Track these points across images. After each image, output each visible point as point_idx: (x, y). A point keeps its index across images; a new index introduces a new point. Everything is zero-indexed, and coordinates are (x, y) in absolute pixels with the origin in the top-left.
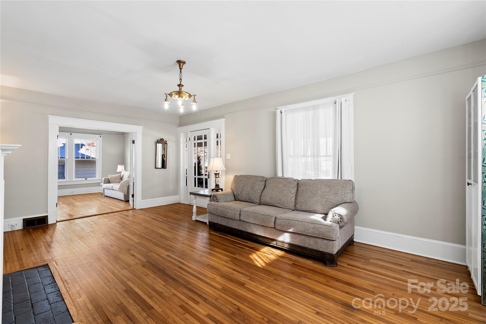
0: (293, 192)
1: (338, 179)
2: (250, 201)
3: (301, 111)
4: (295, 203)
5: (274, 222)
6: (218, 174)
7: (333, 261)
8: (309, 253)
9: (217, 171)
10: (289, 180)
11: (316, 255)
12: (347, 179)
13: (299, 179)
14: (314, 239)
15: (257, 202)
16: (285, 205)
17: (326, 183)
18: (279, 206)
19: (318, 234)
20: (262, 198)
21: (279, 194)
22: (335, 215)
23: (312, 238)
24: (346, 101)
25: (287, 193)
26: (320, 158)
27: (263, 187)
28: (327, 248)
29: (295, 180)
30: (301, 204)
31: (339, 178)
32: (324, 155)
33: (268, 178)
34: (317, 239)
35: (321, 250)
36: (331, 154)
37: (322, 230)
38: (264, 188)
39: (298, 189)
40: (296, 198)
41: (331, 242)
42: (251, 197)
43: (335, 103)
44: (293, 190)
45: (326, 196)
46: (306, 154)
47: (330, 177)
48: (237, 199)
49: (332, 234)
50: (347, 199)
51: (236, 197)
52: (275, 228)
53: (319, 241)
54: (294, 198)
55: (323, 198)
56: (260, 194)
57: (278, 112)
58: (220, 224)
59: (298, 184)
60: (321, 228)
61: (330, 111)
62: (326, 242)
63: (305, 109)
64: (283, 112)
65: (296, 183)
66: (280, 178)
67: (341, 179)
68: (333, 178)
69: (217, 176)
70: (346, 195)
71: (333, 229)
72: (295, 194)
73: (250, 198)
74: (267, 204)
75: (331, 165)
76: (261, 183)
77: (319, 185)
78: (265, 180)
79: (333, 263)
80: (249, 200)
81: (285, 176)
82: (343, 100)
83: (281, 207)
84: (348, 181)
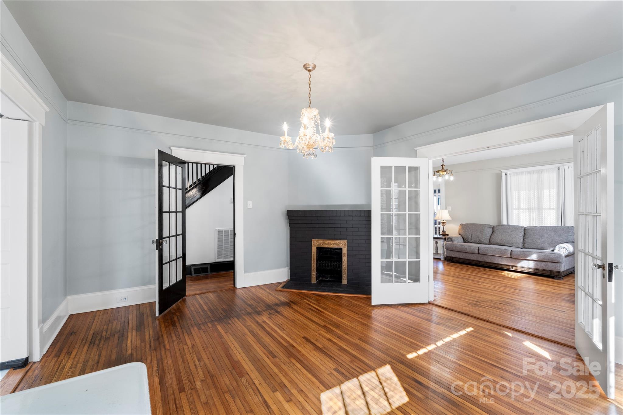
0: (521, 236)
1: (561, 226)
2: (480, 243)
3: (526, 174)
4: (523, 243)
5: (510, 253)
6: (445, 222)
7: (560, 276)
8: (540, 272)
9: (443, 220)
10: (516, 227)
11: (546, 273)
12: (570, 226)
13: (525, 226)
14: (545, 263)
15: (487, 244)
16: (515, 245)
17: (552, 228)
18: (509, 245)
19: (549, 259)
20: (491, 240)
21: (508, 236)
22: (561, 248)
23: (543, 262)
24: (568, 168)
25: (515, 236)
26: (544, 211)
27: (491, 232)
28: (556, 267)
29: (522, 227)
30: (529, 244)
31: (563, 225)
32: (548, 208)
33: (495, 226)
34: (547, 263)
35: (550, 269)
36: (555, 208)
37: (551, 257)
38: (493, 233)
39: (525, 233)
40: (524, 240)
41: (559, 264)
42: (481, 240)
43: (559, 169)
44: (520, 234)
45: (552, 238)
46: (531, 207)
47: (554, 224)
48: (467, 241)
49: (559, 259)
50: (570, 240)
51: (466, 240)
52: (511, 257)
53: (549, 264)
54: (522, 240)
55: (549, 239)
56: (489, 238)
57: (503, 174)
58: (459, 257)
59: (525, 230)
60: (550, 255)
61: (554, 175)
62: (554, 264)
63: (529, 172)
64: (508, 174)
65: (524, 229)
66: (505, 225)
67: (564, 226)
68: (556, 225)
69: (444, 224)
70: (569, 237)
71: (560, 256)
72: (522, 237)
73: (479, 240)
74: (497, 244)
75: (555, 215)
76: (489, 229)
77: (545, 230)
78: (492, 227)
79: (560, 277)
80: (478, 241)
81: (510, 224)
82: (566, 167)
83: (511, 246)
84: (571, 227)
